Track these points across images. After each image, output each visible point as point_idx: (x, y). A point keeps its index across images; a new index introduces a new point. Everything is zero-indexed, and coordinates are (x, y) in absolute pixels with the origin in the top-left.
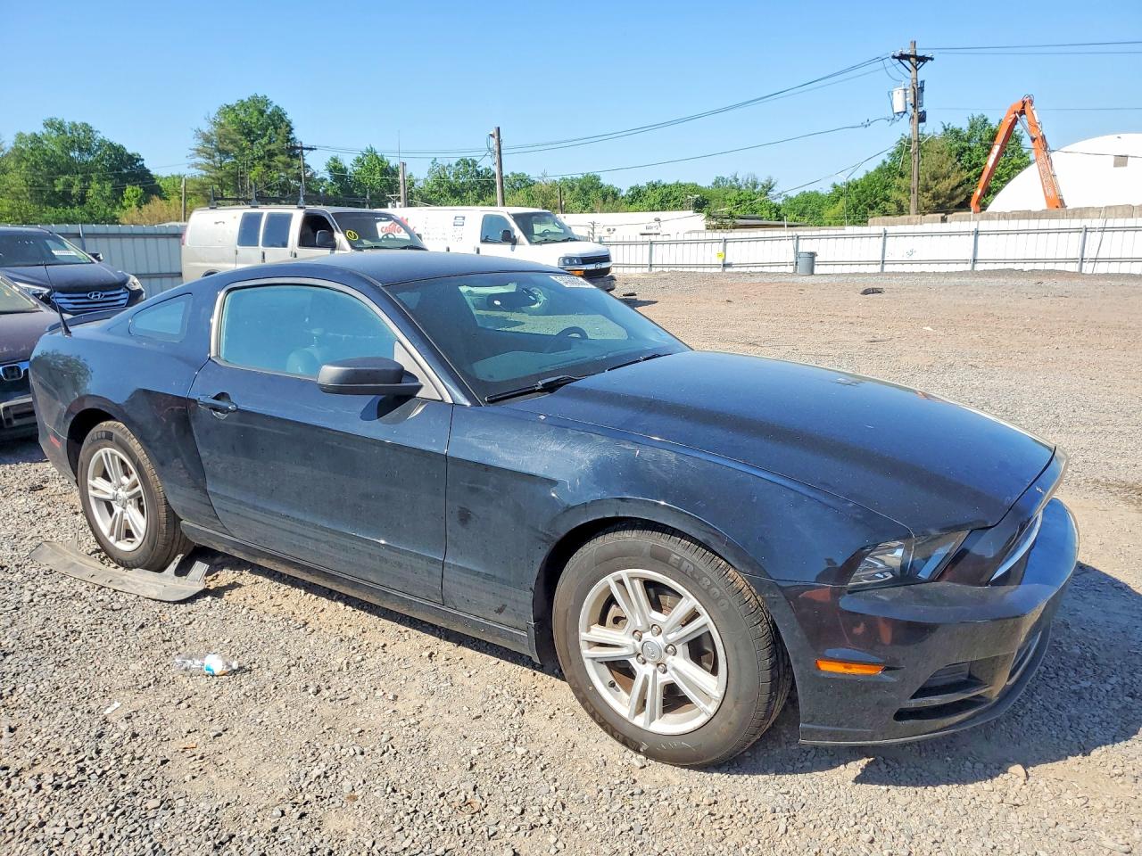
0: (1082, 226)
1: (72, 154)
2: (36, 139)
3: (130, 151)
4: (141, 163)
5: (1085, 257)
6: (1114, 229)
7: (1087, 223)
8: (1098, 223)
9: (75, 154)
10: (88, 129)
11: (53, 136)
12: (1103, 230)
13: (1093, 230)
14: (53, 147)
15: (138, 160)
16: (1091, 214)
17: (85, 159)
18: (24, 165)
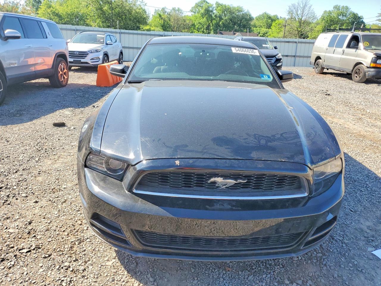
1: (339, 17)
2: (330, 12)
3: (359, 15)
4: (362, 19)
9: (340, 17)
10: (347, 8)
11: (335, 11)
14: (334, 15)
15: (361, 19)
17: (343, 19)
18: (324, 21)
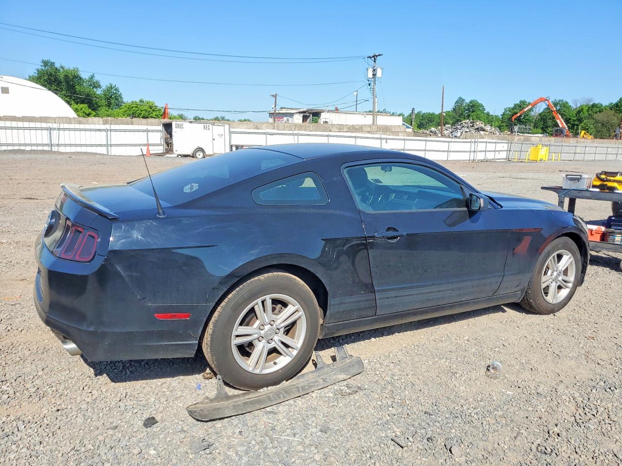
0: (48, 127)
5: (52, 143)
6: (64, 129)
7: (50, 125)
8: (55, 126)
12: (59, 129)
13: (54, 129)
16: (50, 121)
